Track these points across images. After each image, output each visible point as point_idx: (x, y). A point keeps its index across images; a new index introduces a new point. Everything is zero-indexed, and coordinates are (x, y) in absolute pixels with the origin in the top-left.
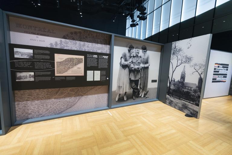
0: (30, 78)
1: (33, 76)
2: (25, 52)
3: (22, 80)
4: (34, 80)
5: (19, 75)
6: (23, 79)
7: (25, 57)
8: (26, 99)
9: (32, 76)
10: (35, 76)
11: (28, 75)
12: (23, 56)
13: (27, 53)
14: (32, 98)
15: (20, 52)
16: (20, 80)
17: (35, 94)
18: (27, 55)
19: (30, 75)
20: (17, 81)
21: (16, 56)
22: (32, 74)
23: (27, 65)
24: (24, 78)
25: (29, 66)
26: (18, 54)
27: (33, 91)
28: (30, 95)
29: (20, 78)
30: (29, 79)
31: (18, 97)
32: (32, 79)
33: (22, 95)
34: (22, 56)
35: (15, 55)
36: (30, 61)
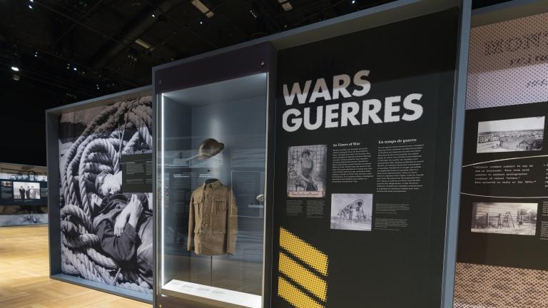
0: (521, 223)
1: (533, 216)
2: (514, 129)
3: (491, 230)
4: (533, 233)
5: (483, 210)
6: (493, 226)
7: (513, 147)
8: (487, 297)
9: (530, 219)
10: (540, 219)
11: (514, 214)
12: (505, 144)
13: (519, 131)
14: (509, 299)
15: (496, 134)
16: (483, 227)
17: (521, 288)
18: (521, 140)
19: (522, 213)
20: (473, 230)
21: (482, 148)
22: (532, 208)
23: (514, 176)
24: (499, 224)
25: (522, 178)
26: (489, 141)
27: (513, 273)
28: (500, 287)
29: (485, 222)
30: (517, 227)
31: (462, 286)
32: (529, 230)
33: (474, 280)
34: (501, 145)
35: (478, 145)
36: (527, 162)
